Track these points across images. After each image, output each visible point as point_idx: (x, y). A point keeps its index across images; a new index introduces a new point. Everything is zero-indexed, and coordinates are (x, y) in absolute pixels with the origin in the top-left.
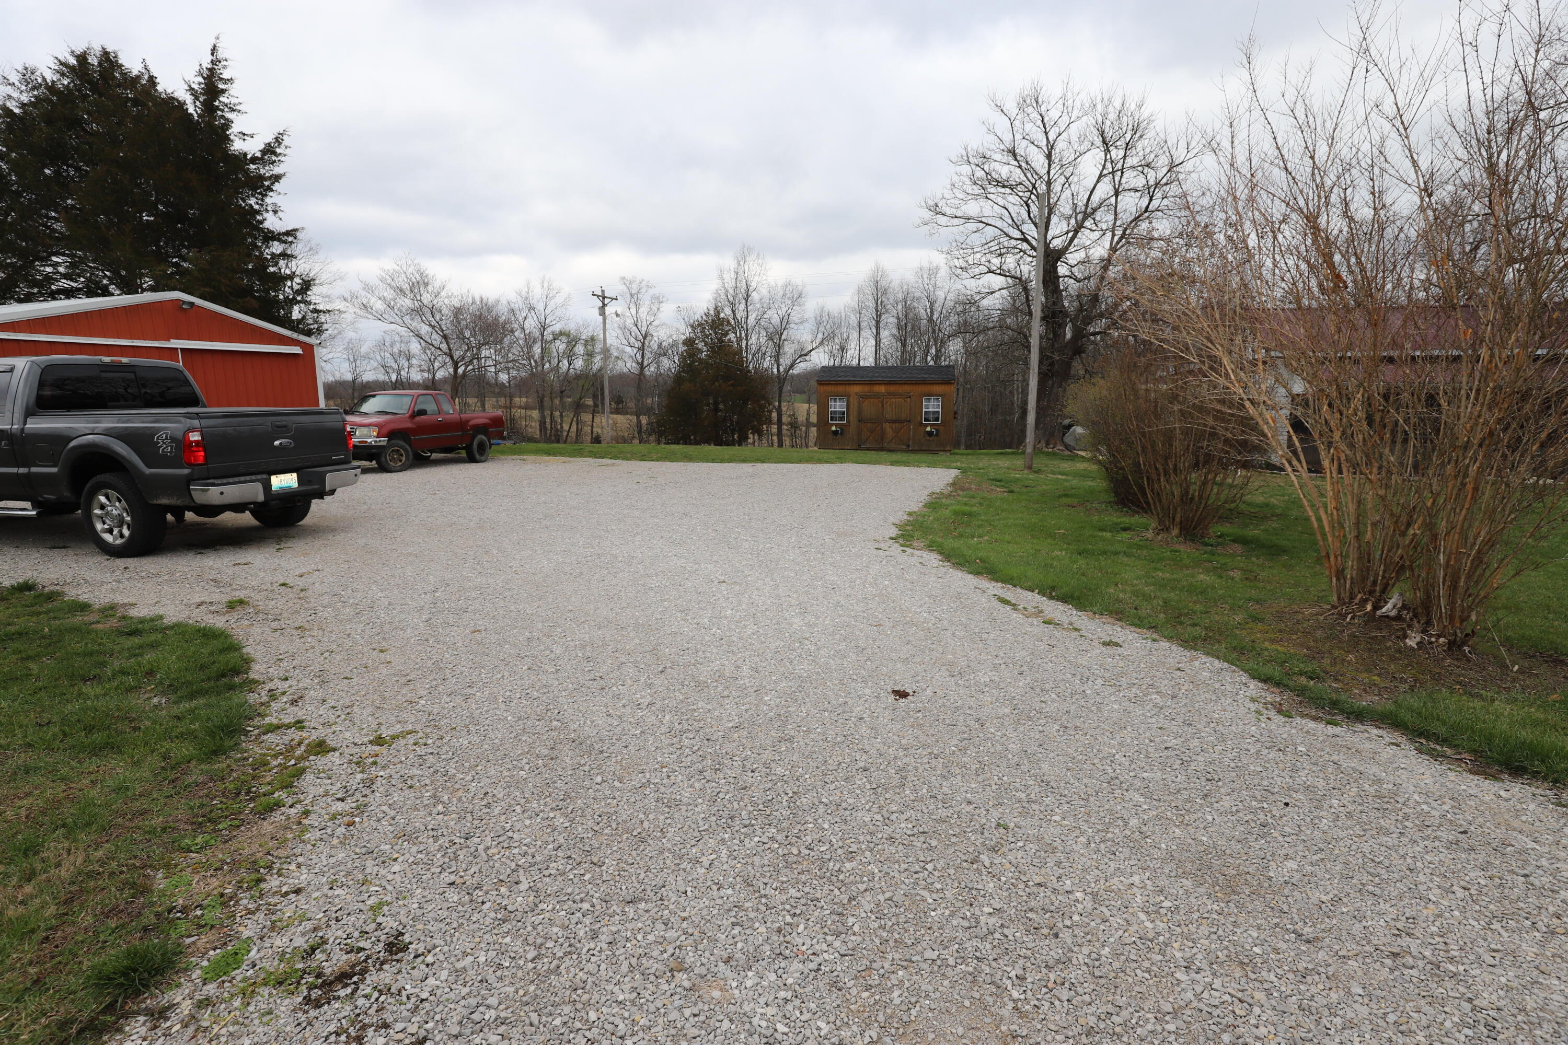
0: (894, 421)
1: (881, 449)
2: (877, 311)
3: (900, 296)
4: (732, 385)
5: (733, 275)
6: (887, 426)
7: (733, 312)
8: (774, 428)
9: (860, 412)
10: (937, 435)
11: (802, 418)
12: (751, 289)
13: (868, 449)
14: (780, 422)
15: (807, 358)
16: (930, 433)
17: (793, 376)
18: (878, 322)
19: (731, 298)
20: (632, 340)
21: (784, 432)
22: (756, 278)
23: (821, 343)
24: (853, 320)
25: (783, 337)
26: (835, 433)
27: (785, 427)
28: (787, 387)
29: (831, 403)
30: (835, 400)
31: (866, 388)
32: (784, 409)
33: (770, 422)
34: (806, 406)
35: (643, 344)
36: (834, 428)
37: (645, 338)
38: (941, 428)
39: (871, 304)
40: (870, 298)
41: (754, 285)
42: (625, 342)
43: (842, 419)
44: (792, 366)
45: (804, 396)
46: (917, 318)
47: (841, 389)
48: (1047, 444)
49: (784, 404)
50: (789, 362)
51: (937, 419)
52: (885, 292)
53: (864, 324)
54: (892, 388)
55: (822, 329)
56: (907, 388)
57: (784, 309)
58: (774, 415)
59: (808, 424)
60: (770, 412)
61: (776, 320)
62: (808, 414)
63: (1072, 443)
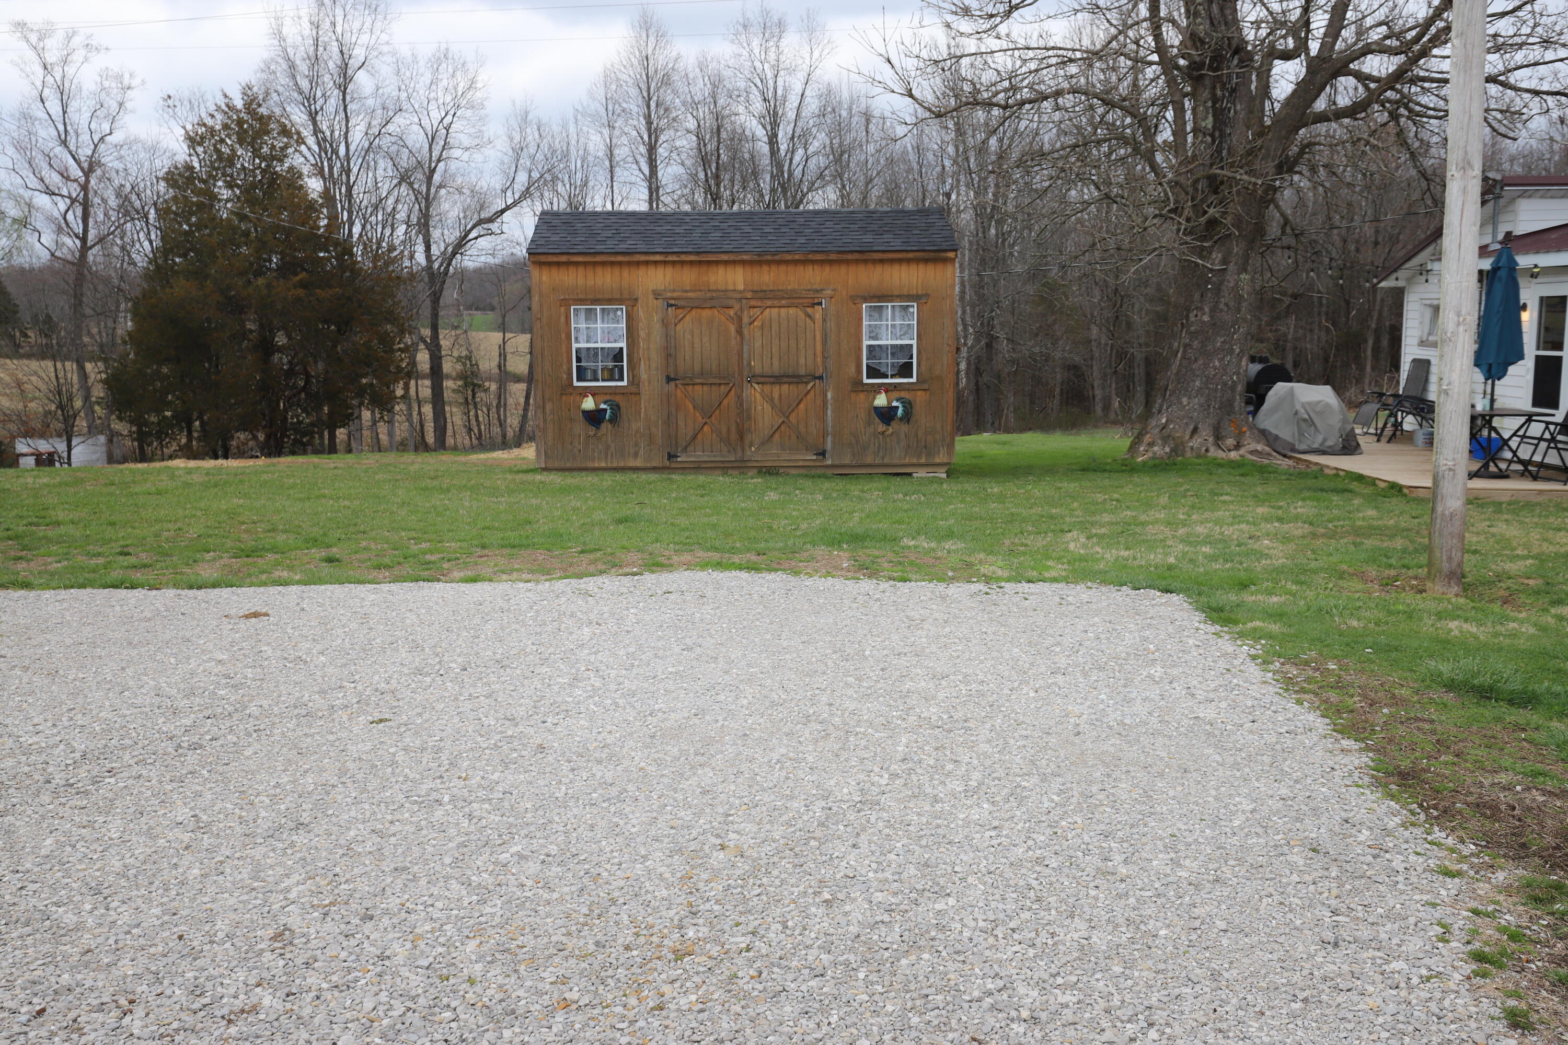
0: (777, 379)
1: (741, 467)
2: (649, 123)
3: (700, 89)
4: (303, 285)
5: (307, 30)
6: (754, 394)
7: (313, 116)
8: (425, 388)
9: (669, 353)
10: (908, 417)
11: (488, 363)
12: (354, 63)
13: (697, 468)
14: (436, 373)
15: (494, 226)
16: (886, 415)
17: (463, 274)
18: (652, 149)
19: (305, 84)
20: (54, 179)
21: (447, 395)
22: (364, 38)
23: (526, 194)
24: (596, 143)
25: (437, 178)
26: (594, 418)
27: (448, 384)
28: (451, 295)
29: (578, 324)
30: (590, 314)
31: (688, 277)
32: (445, 343)
33: (411, 373)
34: (497, 337)
35: (85, 188)
36: (589, 404)
37: (87, 173)
38: (920, 398)
39: (635, 106)
40: (634, 92)
41: (359, 53)
42: (33, 182)
43: (614, 373)
44: (460, 244)
45: (491, 316)
46: (740, 137)
47: (606, 279)
48: (1218, 438)
49: (442, 333)
50: (452, 236)
51: (905, 370)
52: (666, 81)
53: (621, 153)
54: (767, 277)
55: (525, 162)
56: (811, 277)
57: (436, 115)
58: (423, 358)
59: (504, 376)
60: (411, 350)
61: (417, 139)
62: (503, 355)
63: (1286, 433)
